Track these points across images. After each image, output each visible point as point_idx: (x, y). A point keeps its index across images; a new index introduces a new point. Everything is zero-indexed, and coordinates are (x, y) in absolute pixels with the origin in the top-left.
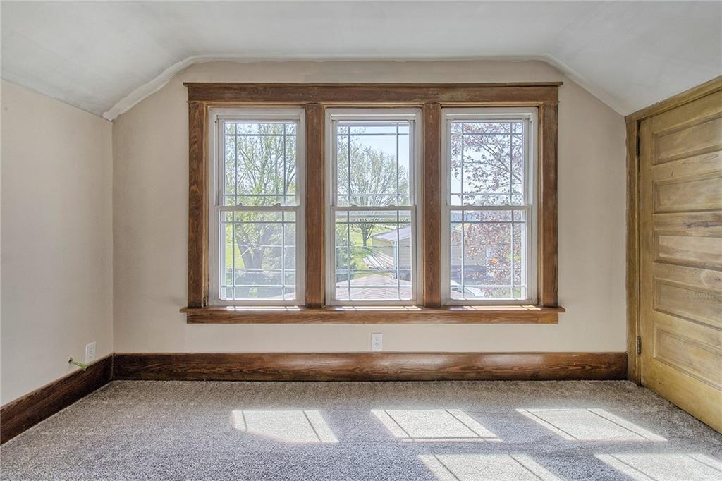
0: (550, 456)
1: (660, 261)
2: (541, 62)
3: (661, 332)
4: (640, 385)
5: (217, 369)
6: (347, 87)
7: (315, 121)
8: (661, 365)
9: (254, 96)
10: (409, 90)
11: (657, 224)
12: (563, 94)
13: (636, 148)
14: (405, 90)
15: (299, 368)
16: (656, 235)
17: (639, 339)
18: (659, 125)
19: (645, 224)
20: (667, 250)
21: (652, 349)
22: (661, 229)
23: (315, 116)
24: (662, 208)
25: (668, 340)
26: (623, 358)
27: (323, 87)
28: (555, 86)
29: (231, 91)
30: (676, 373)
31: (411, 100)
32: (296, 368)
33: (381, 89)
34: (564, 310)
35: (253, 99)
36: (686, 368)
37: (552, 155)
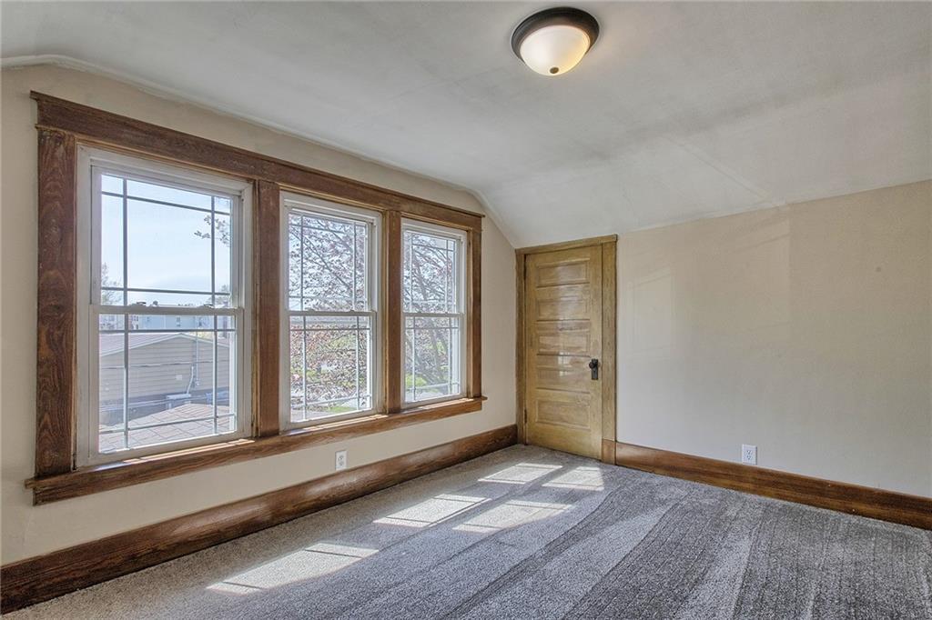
0: (524, 495)
1: (540, 354)
2: (469, 194)
3: (541, 403)
4: (526, 444)
5: (106, 562)
6: (310, 172)
7: (271, 204)
8: (541, 425)
9: (179, 150)
10: (374, 193)
11: (539, 329)
12: (484, 223)
13: (523, 274)
14: (370, 192)
15: (250, 517)
16: (538, 336)
17: (525, 411)
18: (540, 261)
19: (529, 329)
20: (544, 346)
21: (534, 414)
22: (542, 332)
23: (271, 198)
24: (542, 318)
25: (546, 407)
26: (515, 427)
27: (283, 165)
28: (480, 217)
29: (134, 132)
30: (552, 427)
31: (376, 203)
32: (245, 519)
33: (350, 185)
34: (486, 398)
35: (176, 154)
36: (558, 423)
37: (478, 272)
